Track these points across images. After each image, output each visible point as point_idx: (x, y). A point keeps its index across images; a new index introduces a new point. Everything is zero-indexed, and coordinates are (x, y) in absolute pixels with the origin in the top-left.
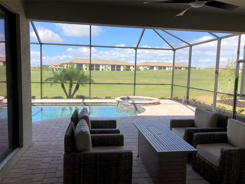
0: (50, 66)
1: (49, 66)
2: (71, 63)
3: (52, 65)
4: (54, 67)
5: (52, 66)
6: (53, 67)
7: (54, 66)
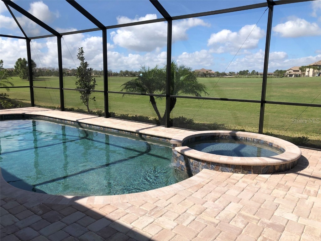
0: (287, 72)
1: (285, 71)
2: (316, 65)
3: (291, 69)
4: (293, 73)
5: (290, 71)
6: (291, 73)
7: (294, 71)
